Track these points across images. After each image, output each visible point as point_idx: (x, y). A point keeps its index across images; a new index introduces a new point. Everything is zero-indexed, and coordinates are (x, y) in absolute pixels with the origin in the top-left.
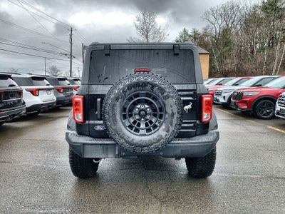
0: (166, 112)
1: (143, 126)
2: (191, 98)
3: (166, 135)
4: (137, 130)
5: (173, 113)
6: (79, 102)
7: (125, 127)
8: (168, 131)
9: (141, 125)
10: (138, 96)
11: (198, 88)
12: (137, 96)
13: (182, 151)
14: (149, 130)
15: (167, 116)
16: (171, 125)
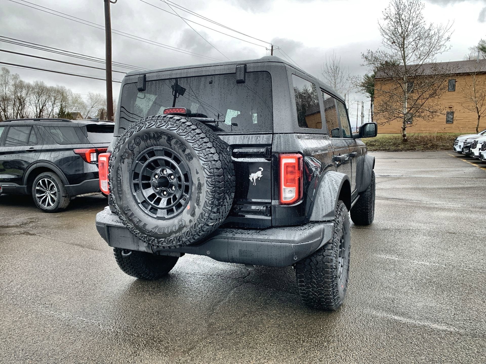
0: (192, 183)
1: (163, 203)
2: (262, 160)
3: (191, 221)
4: (154, 210)
7: (138, 203)
8: (193, 215)
9: (162, 202)
10: (154, 155)
11: (275, 142)
12: (152, 154)
13: (240, 251)
14: (170, 211)
15: (193, 188)
16: (198, 205)
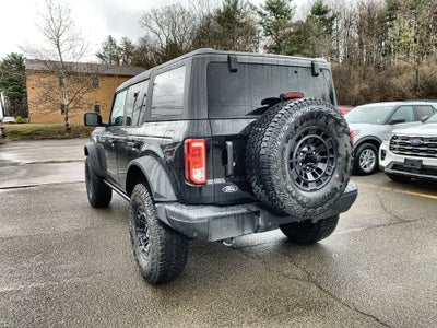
0: (339, 155)
1: (311, 177)
4: (306, 184)
5: (348, 155)
6: (199, 149)
9: (308, 176)
12: (306, 133)
14: (319, 182)
15: (339, 159)
